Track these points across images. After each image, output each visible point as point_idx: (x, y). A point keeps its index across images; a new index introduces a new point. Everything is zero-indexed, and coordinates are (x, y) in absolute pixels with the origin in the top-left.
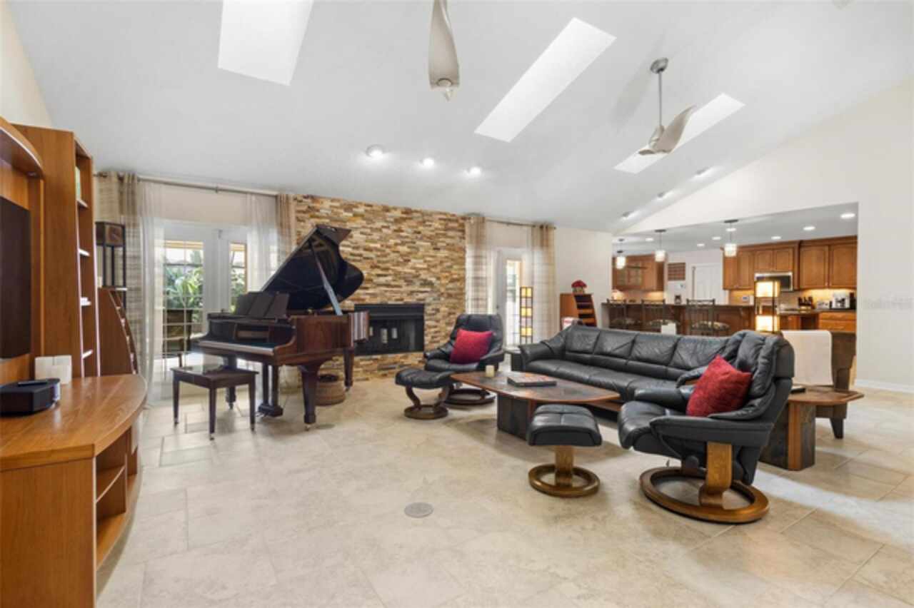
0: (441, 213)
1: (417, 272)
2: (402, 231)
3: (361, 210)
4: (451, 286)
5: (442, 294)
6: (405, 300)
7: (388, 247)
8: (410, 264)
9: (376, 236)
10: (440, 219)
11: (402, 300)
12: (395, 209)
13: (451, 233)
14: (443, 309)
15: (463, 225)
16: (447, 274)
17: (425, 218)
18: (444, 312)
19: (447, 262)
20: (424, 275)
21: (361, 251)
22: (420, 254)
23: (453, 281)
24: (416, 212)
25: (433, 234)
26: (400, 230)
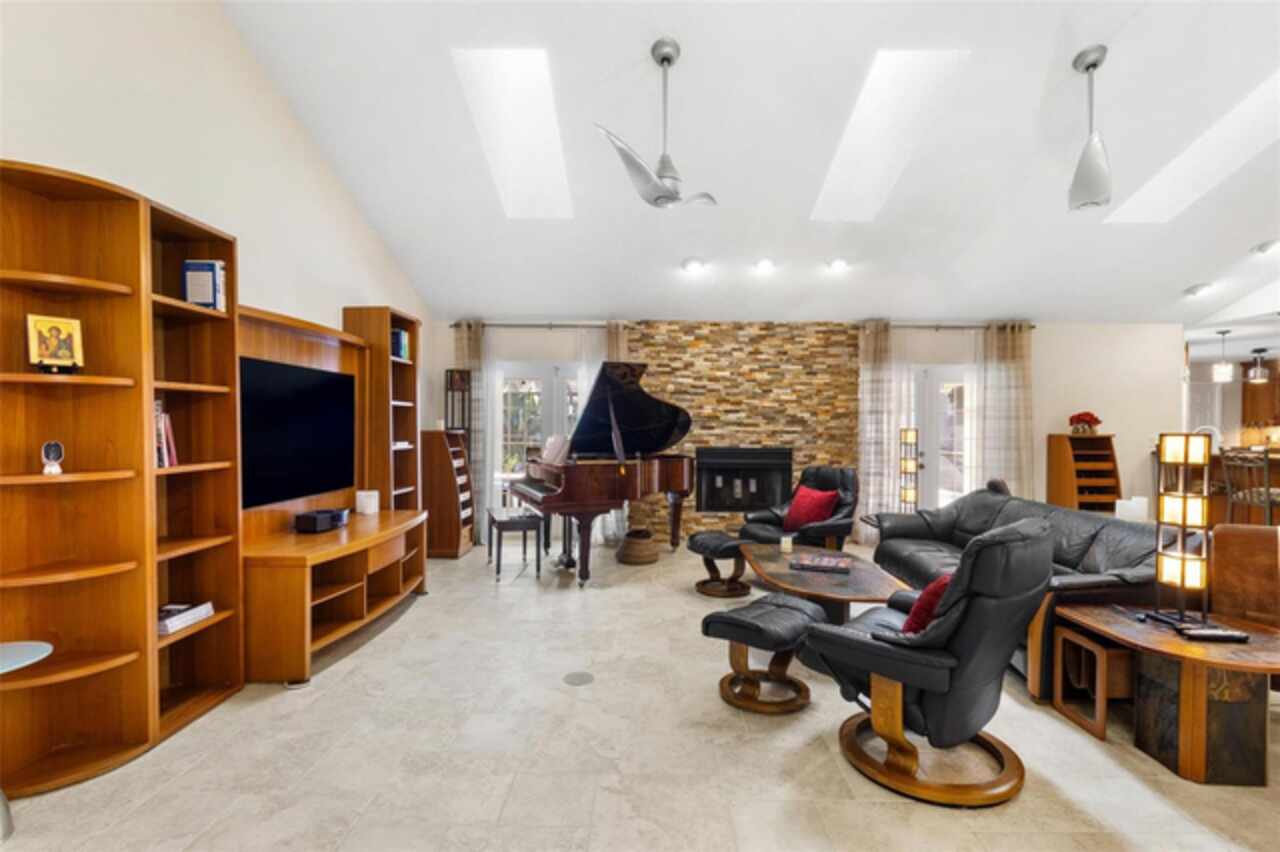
0: (819, 324)
1: (781, 405)
2: (761, 353)
3: (705, 331)
4: (833, 423)
5: (820, 435)
6: (765, 443)
7: (740, 374)
8: (772, 395)
9: (724, 362)
10: (818, 332)
11: (759, 442)
12: (751, 325)
13: (833, 350)
14: (821, 456)
15: (855, 337)
16: (828, 408)
17: (793, 332)
18: (823, 459)
19: (827, 391)
20: (791, 410)
21: (705, 382)
22: (786, 381)
23: (837, 416)
24: (781, 325)
25: (807, 353)
26: (757, 352)
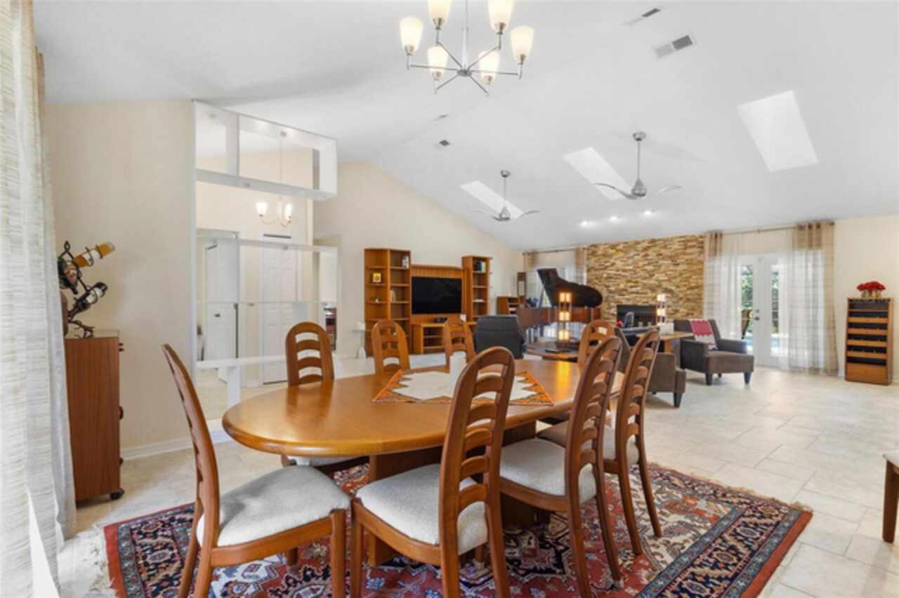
0: (681, 237)
1: (659, 283)
2: (649, 256)
3: (621, 247)
4: (689, 292)
5: (681, 299)
7: (638, 267)
8: (654, 278)
9: (630, 261)
10: (680, 242)
11: (647, 302)
12: (643, 241)
13: (688, 251)
14: (682, 310)
15: (702, 242)
16: (686, 283)
17: (666, 243)
18: (683, 312)
19: (685, 274)
20: (665, 285)
21: (620, 272)
22: (662, 270)
23: (692, 288)
24: (659, 240)
25: (674, 254)
26: (647, 255)
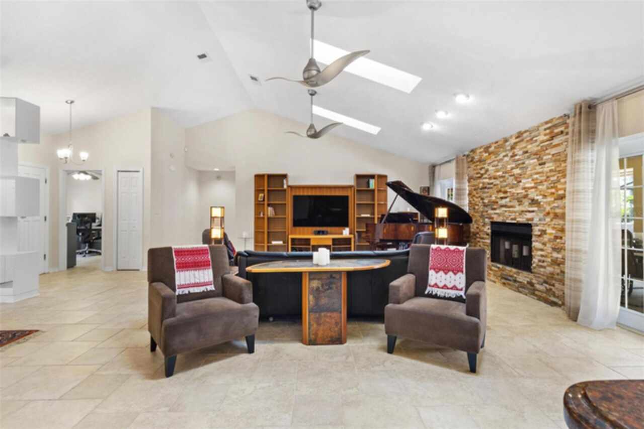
0: (547, 123)
1: (526, 191)
2: (516, 155)
3: (493, 148)
4: (555, 204)
6: (518, 219)
7: (507, 172)
8: (521, 185)
9: (500, 165)
10: (545, 130)
11: (515, 219)
12: (511, 137)
13: (556, 141)
14: (549, 231)
16: (553, 190)
17: (532, 134)
18: (551, 234)
19: (553, 176)
20: (533, 194)
21: (492, 180)
22: (528, 173)
24: (526, 132)
25: (539, 148)
26: (514, 155)
